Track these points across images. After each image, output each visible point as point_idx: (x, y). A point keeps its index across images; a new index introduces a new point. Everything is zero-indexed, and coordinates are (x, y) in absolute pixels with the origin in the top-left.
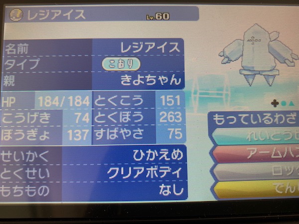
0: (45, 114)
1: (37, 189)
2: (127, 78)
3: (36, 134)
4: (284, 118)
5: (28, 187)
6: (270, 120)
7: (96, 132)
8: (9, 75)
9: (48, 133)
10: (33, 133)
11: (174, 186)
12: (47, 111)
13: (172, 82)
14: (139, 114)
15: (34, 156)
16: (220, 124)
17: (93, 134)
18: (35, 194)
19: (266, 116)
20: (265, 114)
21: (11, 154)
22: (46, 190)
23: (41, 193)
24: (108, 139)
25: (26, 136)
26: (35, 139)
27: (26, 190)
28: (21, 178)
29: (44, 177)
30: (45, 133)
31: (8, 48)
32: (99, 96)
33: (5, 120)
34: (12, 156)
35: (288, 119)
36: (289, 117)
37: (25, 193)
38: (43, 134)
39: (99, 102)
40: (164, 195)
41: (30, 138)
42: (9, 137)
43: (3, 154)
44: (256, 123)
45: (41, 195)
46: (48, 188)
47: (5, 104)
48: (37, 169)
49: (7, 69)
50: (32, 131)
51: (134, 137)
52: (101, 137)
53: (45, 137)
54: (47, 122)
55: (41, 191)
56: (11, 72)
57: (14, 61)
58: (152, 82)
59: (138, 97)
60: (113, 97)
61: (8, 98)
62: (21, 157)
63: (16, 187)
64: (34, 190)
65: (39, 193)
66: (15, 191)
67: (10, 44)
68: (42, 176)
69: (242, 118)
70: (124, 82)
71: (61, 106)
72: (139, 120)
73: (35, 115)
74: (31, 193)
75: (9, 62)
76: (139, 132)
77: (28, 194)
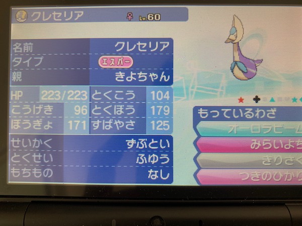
0: (49, 106)
1: (42, 171)
2: (121, 75)
3: (41, 124)
4: (264, 113)
5: (35, 169)
6: (251, 115)
7: (93, 123)
8: (16, 71)
9: (51, 123)
11: (161, 171)
12: (51, 104)
13: (161, 78)
14: (131, 107)
15: (39, 143)
16: (204, 117)
17: (91, 124)
18: (40, 175)
19: (247, 111)
20: (246, 109)
21: (20, 141)
22: (50, 173)
23: (45, 175)
24: (104, 129)
25: (32, 125)
26: (40, 128)
27: (33, 172)
28: (29, 162)
29: (47, 161)
30: (49, 123)
31: (15, 47)
32: (96, 91)
33: (14, 111)
34: (20, 143)
35: (268, 114)
36: (269, 112)
38: (47, 124)
39: (95, 96)
40: (152, 178)
41: (36, 127)
42: (18, 126)
43: (13, 141)
44: (238, 117)
45: (46, 176)
46: (51, 170)
47: (14, 97)
48: (42, 154)
49: (15, 66)
50: (38, 121)
51: (127, 128)
52: (97, 127)
53: (49, 126)
54: (50, 114)
55: (46, 174)
56: (18, 69)
57: (21, 58)
58: (143, 78)
59: (131, 92)
60: (108, 92)
61: (16, 91)
62: (28, 144)
63: (25, 169)
64: (40, 172)
65: (44, 175)
66: (24, 173)
67: (17, 44)
68: (46, 160)
69: (225, 112)
70: (118, 79)
71: (63, 99)
72: (132, 113)
73: (40, 108)
74: (38, 174)
75: (16, 60)
76: (131, 124)
77: (35, 175)
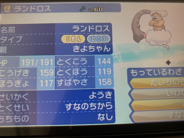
0: (26, 70)
1: (21, 118)
2: (77, 48)
4: (174, 72)
5: (16, 116)
6: (165, 73)
7: (58, 81)
8: (3, 46)
9: (28, 82)
10: (19, 83)
13: (105, 50)
14: (84, 70)
15: (19, 97)
16: (135, 76)
17: (56, 82)
18: (19, 121)
19: (163, 70)
21: (5, 96)
22: (26, 118)
23: (23, 120)
24: (65, 85)
25: (14, 84)
26: (19, 86)
27: (14, 118)
28: (11, 111)
29: (25, 110)
32: (60, 59)
33: (1, 74)
35: (177, 72)
37: (14, 120)
38: (25, 83)
39: (59, 63)
40: (101, 120)
41: (17, 85)
42: (4, 85)
44: (157, 75)
48: (21, 105)
49: (2, 42)
50: (18, 81)
51: (82, 84)
52: (61, 84)
53: (26, 85)
54: (27, 76)
56: (4, 44)
57: (6, 37)
58: (92, 50)
59: (84, 59)
60: (68, 60)
61: (2, 60)
62: (11, 98)
63: (8, 117)
64: (19, 118)
66: (7, 119)
67: (4, 27)
69: (148, 72)
70: (75, 50)
71: (36, 65)
72: (85, 74)
73: (20, 71)
74: (17, 120)
75: (3, 38)
76: (84, 81)
77: (16, 121)
